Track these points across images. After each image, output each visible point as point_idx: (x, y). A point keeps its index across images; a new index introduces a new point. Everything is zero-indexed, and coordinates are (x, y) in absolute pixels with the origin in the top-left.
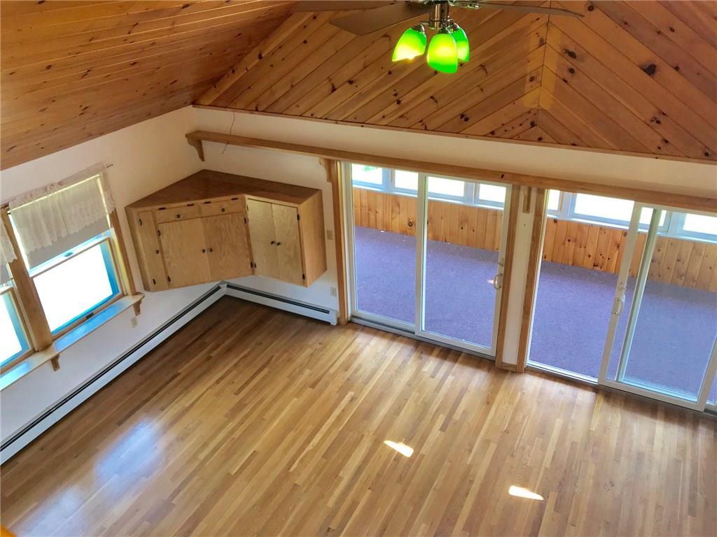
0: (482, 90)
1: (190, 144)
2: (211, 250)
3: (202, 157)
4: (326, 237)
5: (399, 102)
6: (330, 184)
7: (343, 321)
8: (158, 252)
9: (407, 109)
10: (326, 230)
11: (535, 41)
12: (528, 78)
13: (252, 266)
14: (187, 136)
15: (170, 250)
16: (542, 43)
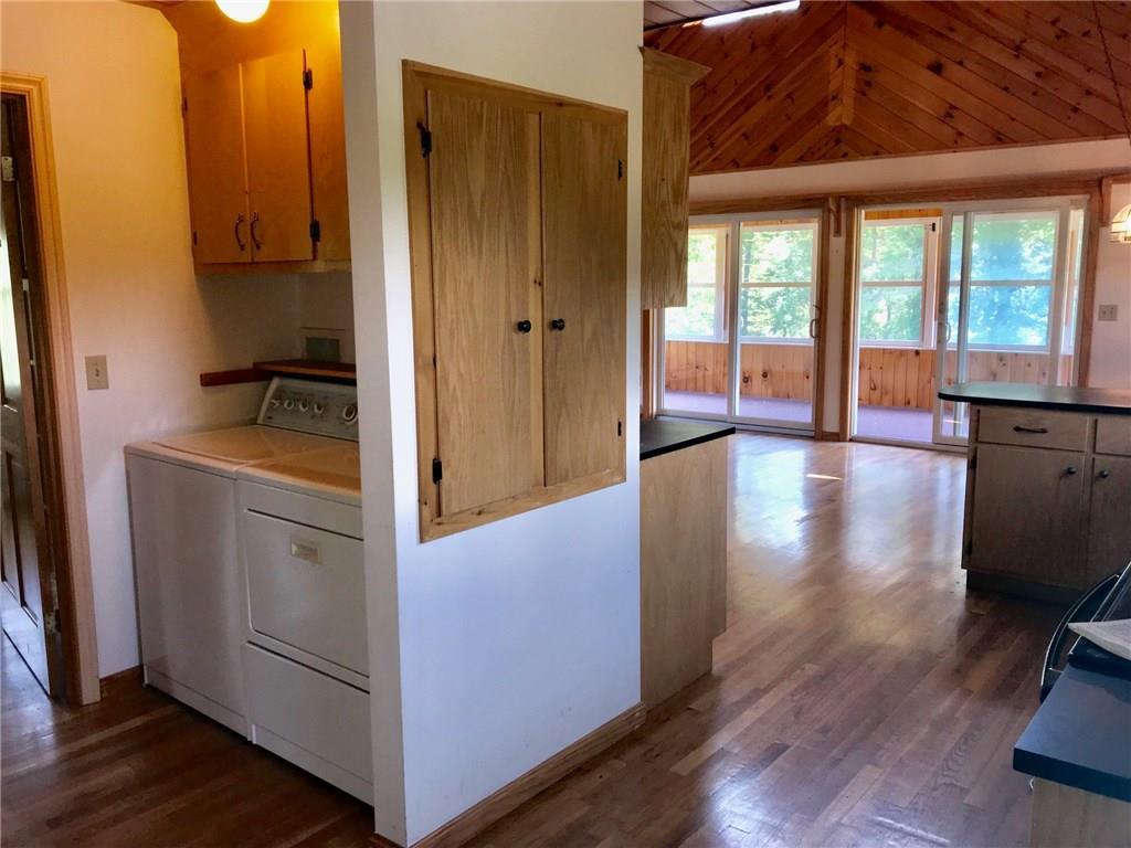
0: (789, 118)
5: (712, 145)
7: (646, 418)
9: (719, 152)
11: (834, 62)
12: (830, 98)
16: (841, 63)
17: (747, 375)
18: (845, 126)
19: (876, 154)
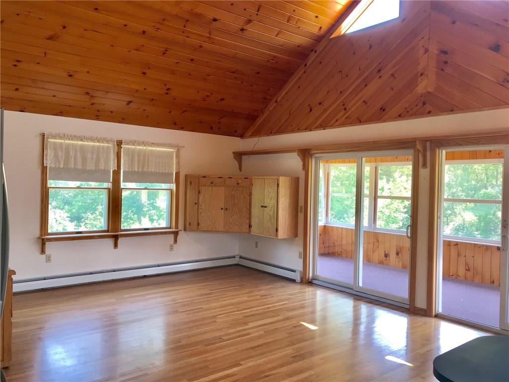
0: (392, 89)
1: (234, 158)
2: (226, 209)
3: (240, 169)
4: (299, 211)
5: (345, 109)
6: (304, 172)
7: (304, 280)
8: (196, 204)
9: (350, 112)
10: (299, 205)
11: (422, 51)
12: (419, 74)
13: (249, 227)
14: (233, 153)
15: (203, 205)
16: (426, 51)
17: (387, 253)
18: (429, 93)
19: (452, 111)
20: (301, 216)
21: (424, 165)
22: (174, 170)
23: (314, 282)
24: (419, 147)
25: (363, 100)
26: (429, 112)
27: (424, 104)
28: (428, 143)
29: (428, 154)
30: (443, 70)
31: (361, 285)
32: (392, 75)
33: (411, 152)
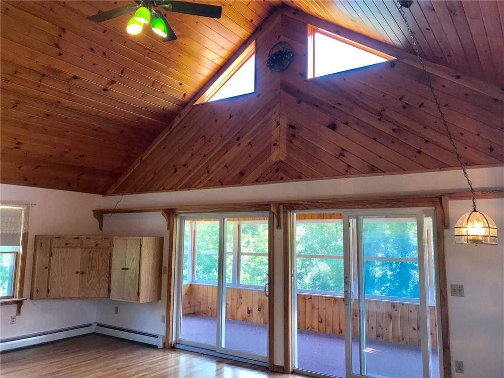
0: (250, 156)
2: (83, 273)
3: (101, 228)
4: (163, 272)
5: (208, 172)
6: (169, 231)
7: (167, 345)
8: (46, 268)
9: (213, 175)
10: (163, 266)
11: (274, 124)
12: (272, 145)
13: (108, 292)
14: (93, 211)
15: (55, 268)
17: (249, 309)
18: (281, 161)
19: (300, 178)
20: (165, 277)
21: (279, 226)
22: (22, 230)
23: (177, 346)
24: (273, 209)
25: (225, 164)
26: (282, 179)
27: (277, 170)
28: (281, 206)
29: (282, 216)
30: (291, 142)
31: (223, 346)
32: (250, 143)
33: (267, 213)
